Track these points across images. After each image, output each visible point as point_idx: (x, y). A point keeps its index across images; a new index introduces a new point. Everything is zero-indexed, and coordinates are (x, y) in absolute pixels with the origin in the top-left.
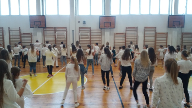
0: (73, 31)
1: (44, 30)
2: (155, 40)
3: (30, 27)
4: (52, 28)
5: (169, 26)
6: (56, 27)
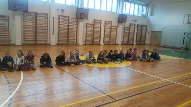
0: (54, 18)
1: (24, 15)
2: (111, 31)
3: (9, 9)
4: (33, 13)
5: (118, 22)
6: (37, 12)
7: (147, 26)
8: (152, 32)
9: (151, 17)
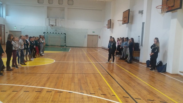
7: (4, 25)
8: (10, 31)
9: (7, 17)
